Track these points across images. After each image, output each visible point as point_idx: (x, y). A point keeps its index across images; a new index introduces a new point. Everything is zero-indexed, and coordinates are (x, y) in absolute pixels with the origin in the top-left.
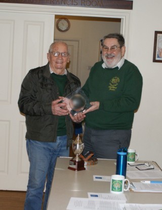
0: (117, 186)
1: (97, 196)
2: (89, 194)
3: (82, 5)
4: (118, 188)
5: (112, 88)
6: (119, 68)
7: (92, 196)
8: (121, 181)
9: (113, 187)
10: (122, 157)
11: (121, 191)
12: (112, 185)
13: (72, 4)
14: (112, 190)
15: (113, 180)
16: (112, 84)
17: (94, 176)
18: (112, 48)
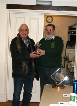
0: (73, 99)
1: (63, 103)
2: (59, 102)
3: (57, 10)
4: (73, 100)
5: (52, 47)
6: (54, 39)
7: (60, 103)
8: (75, 96)
9: (71, 99)
10: (76, 84)
11: (75, 101)
12: (71, 98)
13: (53, 9)
14: (71, 101)
15: (71, 96)
16: (52, 45)
17: (63, 95)
18: (50, 30)
